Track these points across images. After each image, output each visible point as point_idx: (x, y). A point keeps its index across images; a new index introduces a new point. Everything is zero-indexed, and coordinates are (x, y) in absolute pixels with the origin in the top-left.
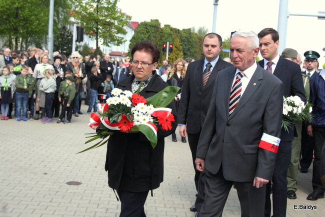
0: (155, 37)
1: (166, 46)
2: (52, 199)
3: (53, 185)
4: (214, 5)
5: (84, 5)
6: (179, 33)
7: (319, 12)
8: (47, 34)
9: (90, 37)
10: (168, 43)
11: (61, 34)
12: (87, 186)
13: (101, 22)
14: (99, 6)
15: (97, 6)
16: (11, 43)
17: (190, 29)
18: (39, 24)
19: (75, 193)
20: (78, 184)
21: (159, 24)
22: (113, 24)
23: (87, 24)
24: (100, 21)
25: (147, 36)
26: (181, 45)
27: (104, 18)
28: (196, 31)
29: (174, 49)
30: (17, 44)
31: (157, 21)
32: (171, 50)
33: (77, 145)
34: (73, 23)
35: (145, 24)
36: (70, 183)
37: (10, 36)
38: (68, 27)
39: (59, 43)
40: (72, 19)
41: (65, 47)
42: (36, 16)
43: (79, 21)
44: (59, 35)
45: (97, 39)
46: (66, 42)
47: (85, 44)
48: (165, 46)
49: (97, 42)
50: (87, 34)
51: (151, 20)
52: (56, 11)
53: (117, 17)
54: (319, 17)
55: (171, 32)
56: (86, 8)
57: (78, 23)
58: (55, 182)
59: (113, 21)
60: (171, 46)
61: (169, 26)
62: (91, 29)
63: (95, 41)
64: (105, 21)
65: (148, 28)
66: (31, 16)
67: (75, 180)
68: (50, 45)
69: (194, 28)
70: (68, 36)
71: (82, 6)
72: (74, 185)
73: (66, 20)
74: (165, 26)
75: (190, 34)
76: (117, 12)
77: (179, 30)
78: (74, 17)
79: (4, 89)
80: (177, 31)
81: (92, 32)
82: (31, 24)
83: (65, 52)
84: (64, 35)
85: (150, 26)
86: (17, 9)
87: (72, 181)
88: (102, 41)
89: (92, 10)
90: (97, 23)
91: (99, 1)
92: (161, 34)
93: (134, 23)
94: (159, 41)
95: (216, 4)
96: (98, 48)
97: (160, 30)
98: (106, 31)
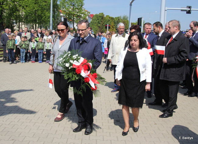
0: (101, 22)
1: (107, 26)
8: (50, 22)
9: (70, 23)
10: (108, 24)
15: (73, 7)
16: (33, 27)
17: (119, 17)
18: (46, 17)
21: (104, 15)
22: (81, 16)
23: (69, 16)
24: (75, 14)
25: (98, 21)
27: (76, 13)
28: (122, 18)
29: (111, 27)
30: (36, 27)
31: (103, 14)
32: (109, 28)
34: (62, 16)
35: (97, 16)
37: (33, 24)
38: (59, 18)
40: (61, 15)
45: (73, 23)
51: (100, 13)
52: (54, 11)
53: (83, 13)
54: (182, 10)
55: (109, 19)
56: (68, 9)
57: (64, 16)
61: (108, 16)
62: (70, 18)
65: (98, 17)
66: (42, 14)
68: (51, 27)
73: (58, 15)
74: (107, 16)
75: (119, 19)
76: (83, 10)
77: (113, 18)
78: (62, 13)
79: (33, 48)
80: (112, 18)
81: (71, 20)
82: (42, 18)
84: (58, 22)
85: (99, 16)
86: (35, 11)
88: (76, 24)
89: (71, 10)
90: (73, 16)
91: (74, 5)
92: (105, 20)
93: (92, 15)
94: (103, 24)
95: (131, 5)
96: (74, 28)
97: (104, 18)
98: (78, 19)
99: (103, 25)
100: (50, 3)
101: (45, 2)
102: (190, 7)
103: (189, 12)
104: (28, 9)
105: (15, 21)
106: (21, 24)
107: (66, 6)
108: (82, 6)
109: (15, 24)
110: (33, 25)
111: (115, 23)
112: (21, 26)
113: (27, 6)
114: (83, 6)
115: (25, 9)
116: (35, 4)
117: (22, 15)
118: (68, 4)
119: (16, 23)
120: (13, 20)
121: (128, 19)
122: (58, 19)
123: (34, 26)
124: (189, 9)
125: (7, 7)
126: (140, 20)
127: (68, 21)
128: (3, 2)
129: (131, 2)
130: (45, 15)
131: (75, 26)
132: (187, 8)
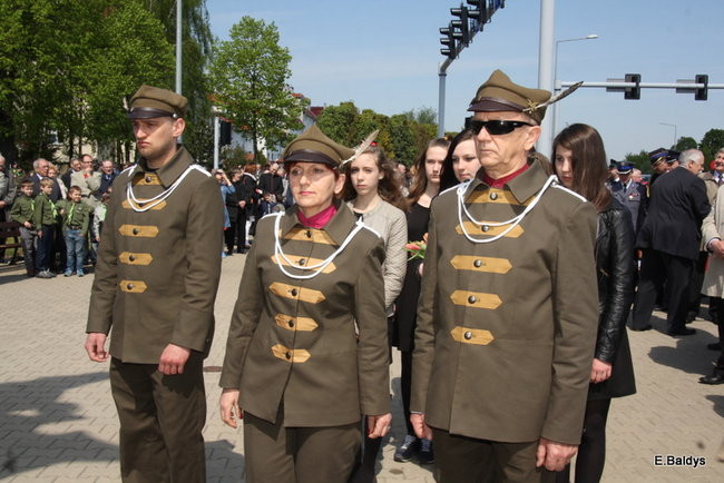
5: (232, 85)
6: (387, 122)
7: (609, 80)
9: (243, 136)
11: (199, 134)
13: (261, 111)
14: (256, 87)
15: (253, 86)
16: (120, 151)
17: (404, 116)
21: (354, 109)
22: (280, 117)
23: (238, 115)
24: (259, 109)
25: (336, 128)
26: (392, 142)
27: (264, 104)
28: (416, 117)
30: (128, 153)
31: (351, 104)
34: (214, 115)
35: (332, 110)
37: (118, 141)
38: (209, 121)
40: (215, 109)
41: (206, 154)
43: (225, 111)
44: (195, 135)
45: (255, 138)
46: (207, 145)
47: (238, 147)
51: (341, 104)
53: (286, 103)
54: (610, 88)
55: (375, 121)
59: (279, 109)
61: (370, 111)
62: (244, 122)
63: (252, 141)
64: (268, 110)
65: (337, 116)
69: (411, 114)
70: (209, 136)
71: (228, 88)
72: (213, 371)
73: (206, 112)
74: (363, 112)
75: (405, 123)
77: (386, 118)
78: (218, 105)
80: (384, 120)
81: (246, 128)
84: (203, 134)
85: (339, 113)
87: (210, 365)
88: (264, 141)
90: (254, 112)
91: (254, 78)
92: (358, 126)
93: (317, 110)
94: (355, 137)
95: (443, 74)
96: (258, 154)
97: (356, 119)
98: (269, 125)
100: (175, 70)
101: (160, 68)
102: (635, 78)
103: (633, 94)
104: (100, 90)
105: (56, 133)
106: (76, 141)
107: (231, 80)
108: (282, 80)
109: (57, 143)
110: (119, 145)
111: (392, 134)
112: (78, 149)
113: (96, 83)
114: (286, 81)
115: (89, 92)
116: (126, 73)
117: (81, 112)
118: (237, 75)
119: (61, 140)
120: (49, 128)
121: (436, 121)
122: (202, 123)
123: (123, 147)
124: (634, 84)
125: (30, 86)
127: (238, 132)
128: (14, 70)
129: (442, 64)
131: (260, 147)
132: (626, 81)
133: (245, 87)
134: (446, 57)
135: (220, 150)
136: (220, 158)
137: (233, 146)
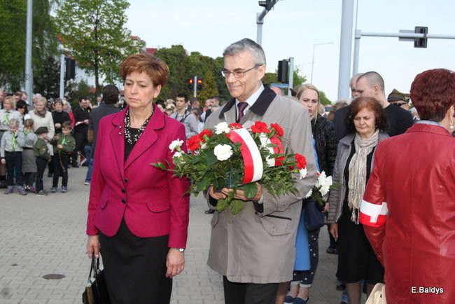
0: (178, 69)
1: (193, 82)
2: (22, 299)
3: (24, 280)
4: (257, 23)
5: (77, 27)
6: (212, 63)
7: (401, 31)
9: (87, 72)
10: (196, 78)
11: (46, 69)
12: (72, 280)
13: (102, 50)
14: (98, 29)
15: (96, 28)
19: (54, 290)
20: (59, 277)
21: (184, 51)
22: (118, 54)
23: (83, 54)
24: (100, 49)
26: (216, 80)
27: (105, 45)
29: (205, 85)
31: (181, 47)
32: (200, 87)
33: (64, 223)
34: (61, 52)
35: (164, 52)
36: (48, 277)
38: (56, 58)
39: (43, 82)
40: (61, 47)
41: (53, 87)
42: (9, 44)
43: (71, 50)
44: (44, 70)
45: (96, 75)
46: (53, 79)
47: (82, 81)
48: (191, 81)
49: (97, 79)
50: (82, 68)
51: (173, 46)
53: (123, 44)
55: (201, 62)
56: (80, 31)
58: (27, 277)
59: (118, 49)
60: (200, 82)
61: (197, 53)
62: (87, 60)
63: (94, 77)
64: (107, 49)
65: (169, 57)
67: (56, 273)
70: (56, 71)
71: (74, 29)
72: (53, 278)
73: (53, 49)
74: (193, 53)
76: (123, 36)
77: (211, 59)
78: (64, 44)
80: (209, 60)
81: (89, 64)
83: (53, 93)
84: (51, 69)
85: (171, 54)
87: (51, 273)
88: (104, 76)
89: (88, 35)
90: (96, 52)
91: (97, 22)
92: (187, 65)
93: (151, 51)
94: (184, 74)
95: (260, 23)
96: (99, 87)
97: (185, 60)
98: (109, 63)
99: (181, 79)
100: (26, 12)
101: (12, 9)
102: (423, 30)
103: (421, 43)
107: (76, 23)
108: (121, 23)
111: (215, 73)
114: (125, 25)
118: (82, 18)
124: (421, 35)
126: (283, 66)
129: (259, 13)
130: (12, 50)
131: (101, 81)
132: (416, 32)
133: (88, 29)
134: (264, 8)
135: (65, 83)
136: (65, 91)
137: (78, 80)
